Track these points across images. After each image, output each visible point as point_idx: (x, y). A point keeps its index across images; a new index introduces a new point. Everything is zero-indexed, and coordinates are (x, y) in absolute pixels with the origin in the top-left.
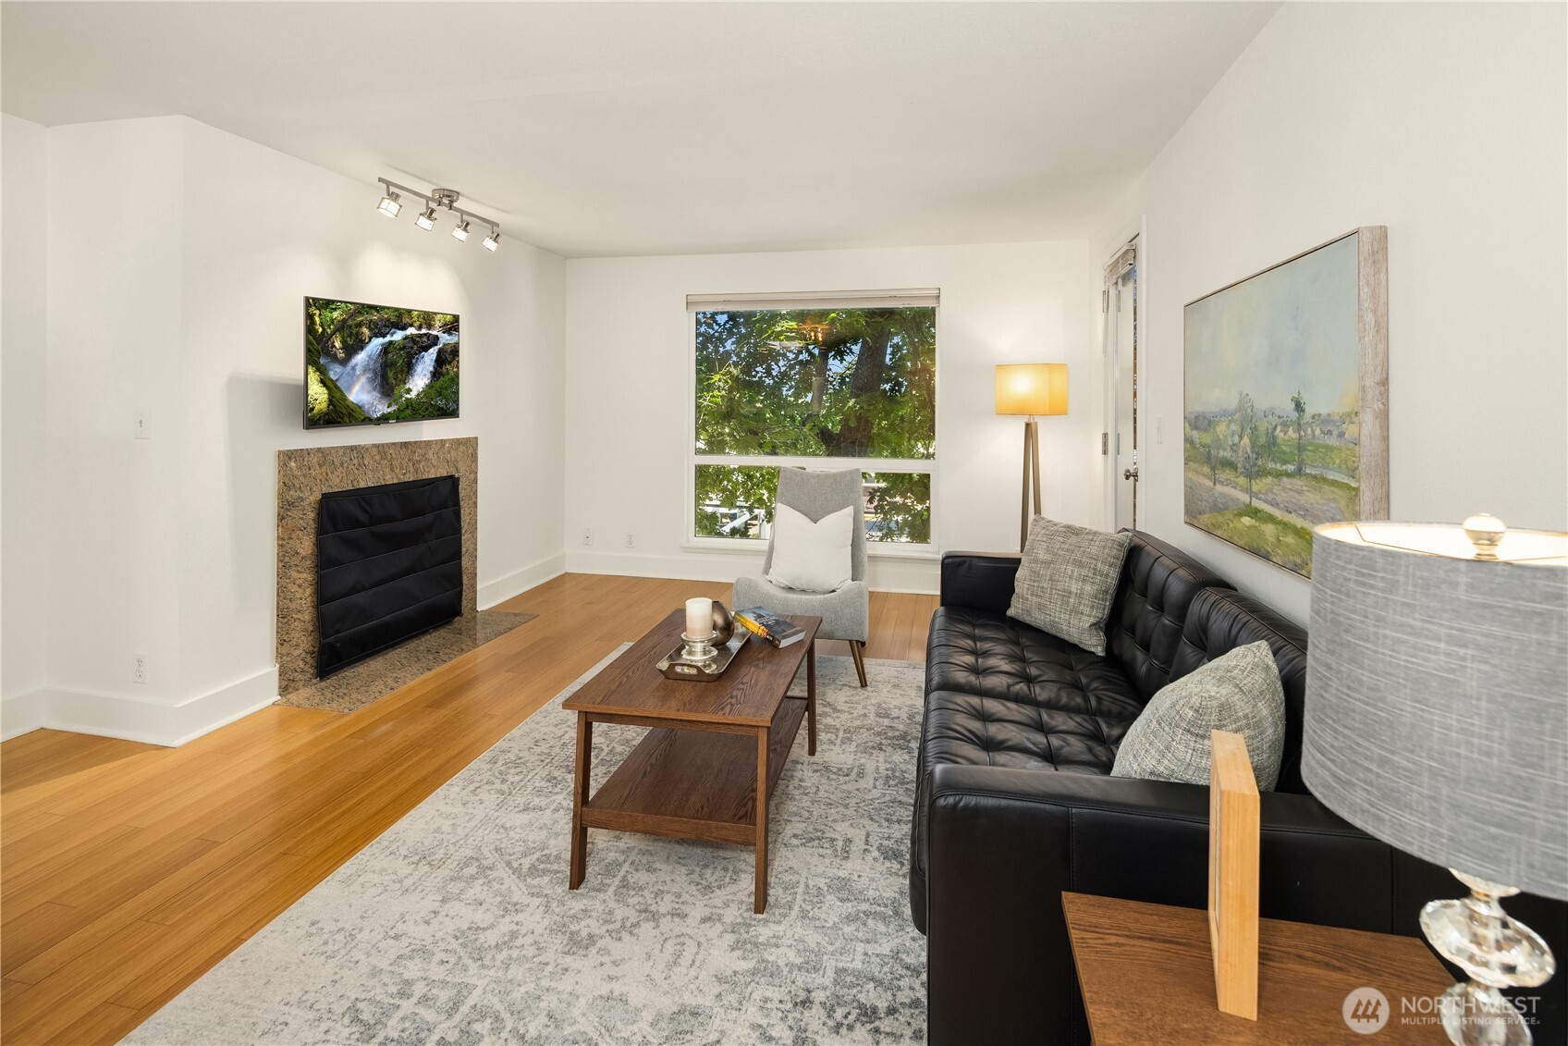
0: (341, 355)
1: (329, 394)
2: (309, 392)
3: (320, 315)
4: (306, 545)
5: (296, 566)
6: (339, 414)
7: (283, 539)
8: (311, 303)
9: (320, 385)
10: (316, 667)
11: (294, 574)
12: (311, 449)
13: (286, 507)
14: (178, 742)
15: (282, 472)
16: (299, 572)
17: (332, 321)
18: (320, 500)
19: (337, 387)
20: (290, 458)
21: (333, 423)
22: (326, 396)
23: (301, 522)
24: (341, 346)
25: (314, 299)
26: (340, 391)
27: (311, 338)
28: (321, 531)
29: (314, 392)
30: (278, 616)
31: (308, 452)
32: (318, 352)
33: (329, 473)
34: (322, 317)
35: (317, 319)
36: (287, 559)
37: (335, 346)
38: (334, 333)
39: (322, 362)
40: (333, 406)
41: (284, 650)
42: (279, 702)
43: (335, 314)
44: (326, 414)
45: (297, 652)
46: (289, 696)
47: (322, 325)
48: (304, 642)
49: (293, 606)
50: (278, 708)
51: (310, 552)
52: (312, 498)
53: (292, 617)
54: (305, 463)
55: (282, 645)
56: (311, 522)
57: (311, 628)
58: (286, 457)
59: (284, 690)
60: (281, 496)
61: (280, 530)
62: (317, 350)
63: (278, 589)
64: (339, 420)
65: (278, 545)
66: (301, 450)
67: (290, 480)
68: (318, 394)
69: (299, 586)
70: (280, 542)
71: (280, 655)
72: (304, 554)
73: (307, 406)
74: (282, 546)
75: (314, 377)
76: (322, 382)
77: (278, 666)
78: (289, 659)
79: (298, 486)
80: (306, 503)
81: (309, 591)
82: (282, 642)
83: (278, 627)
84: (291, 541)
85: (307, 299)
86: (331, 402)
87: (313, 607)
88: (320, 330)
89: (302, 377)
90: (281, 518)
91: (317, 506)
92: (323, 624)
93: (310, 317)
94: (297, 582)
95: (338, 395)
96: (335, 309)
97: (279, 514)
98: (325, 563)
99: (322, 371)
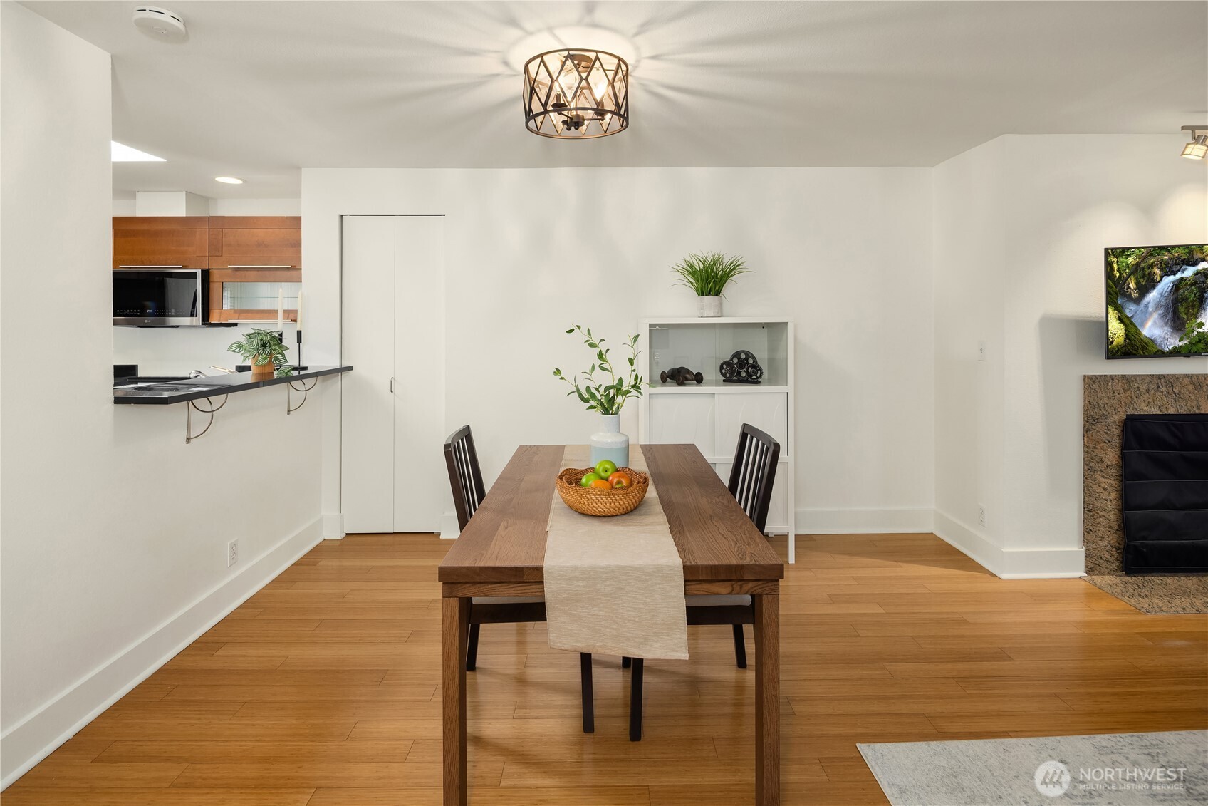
0: (1135, 294)
1: (1126, 330)
2: (1110, 328)
3: (1117, 262)
4: (1111, 456)
5: (1101, 471)
6: (1134, 347)
7: (1088, 447)
8: (1109, 253)
9: (1118, 321)
10: (1122, 562)
11: (1099, 478)
12: (1116, 376)
13: (1091, 422)
14: (1005, 576)
15: (1087, 393)
16: (1103, 477)
17: (1127, 266)
18: (1125, 420)
19: (1132, 323)
20: (1094, 382)
21: (1129, 354)
22: (1123, 331)
23: (1106, 435)
24: (1135, 286)
25: (1112, 249)
26: (1135, 326)
27: (1110, 282)
28: (1125, 446)
29: (1113, 327)
30: (1084, 508)
31: (1112, 378)
32: (1116, 293)
33: (1134, 397)
34: (1119, 263)
35: (1115, 266)
36: (1092, 464)
37: (1130, 288)
38: (1129, 276)
39: (1119, 302)
40: (1129, 339)
41: (1091, 537)
42: (1085, 579)
43: (1130, 260)
44: (1123, 346)
45: (1102, 543)
46: (1094, 577)
47: (1119, 270)
48: (1109, 539)
49: (1098, 504)
50: (1083, 583)
51: (1114, 462)
52: (1116, 417)
53: (1098, 513)
54: (1110, 387)
55: (1088, 533)
56: (1116, 438)
57: (1116, 528)
58: (1091, 383)
59: (1090, 570)
60: (1086, 411)
61: (1086, 439)
62: (1115, 292)
63: (1084, 487)
64: (1134, 352)
65: (1084, 451)
66: (1105, 376)
67: (1094, 400)
68: (1117, 329)
69: (1105, 489)
70: (1086, 450)
71: (1086, 542)
72: (1109, 463)
73: (1108, 339)
74: (1087, 452)
75: (1113, 315)
76: (1120, 319)
77: (1084, 549)
78: (1094, 546)
79: (1102, 406)
80: (1110, 421)
81: (1113, 495)
82: (1087, 531)
83: (1084, 518)
84: (1096, 451)
85: (1107, 250)
86: (1127, 336)
87: (1117, 509)
88: (1118, 275)
89: (1104, 315)
90: (1086, 430)
91: (1121, 424)
92: (1127, 527)
93: (1109, 265)
94: (1103, 485)
95: (1132, 330)
96: (1130, 255)
97: (1084, 427)
98: (1129, 476)
99: (1119, 309)
